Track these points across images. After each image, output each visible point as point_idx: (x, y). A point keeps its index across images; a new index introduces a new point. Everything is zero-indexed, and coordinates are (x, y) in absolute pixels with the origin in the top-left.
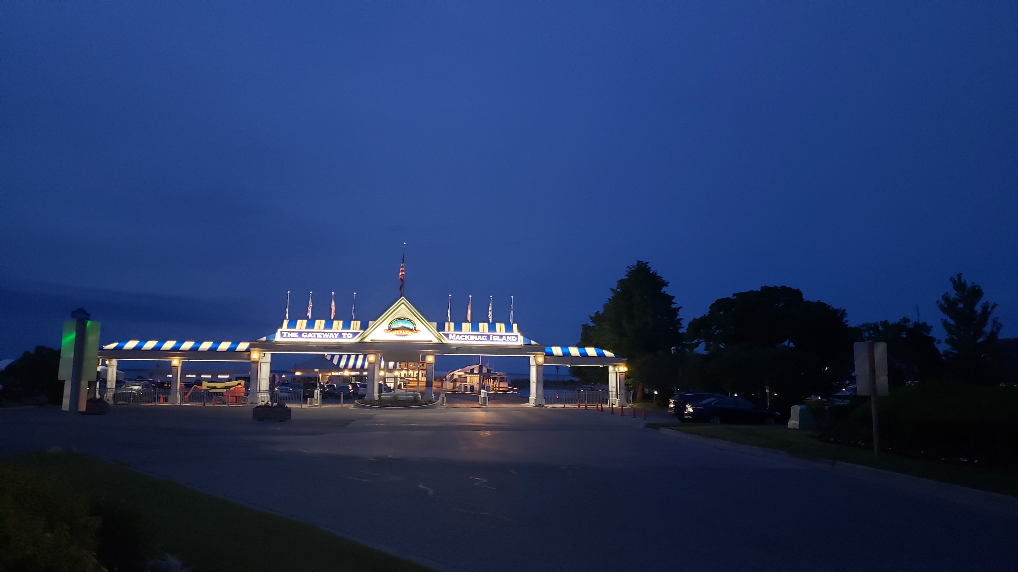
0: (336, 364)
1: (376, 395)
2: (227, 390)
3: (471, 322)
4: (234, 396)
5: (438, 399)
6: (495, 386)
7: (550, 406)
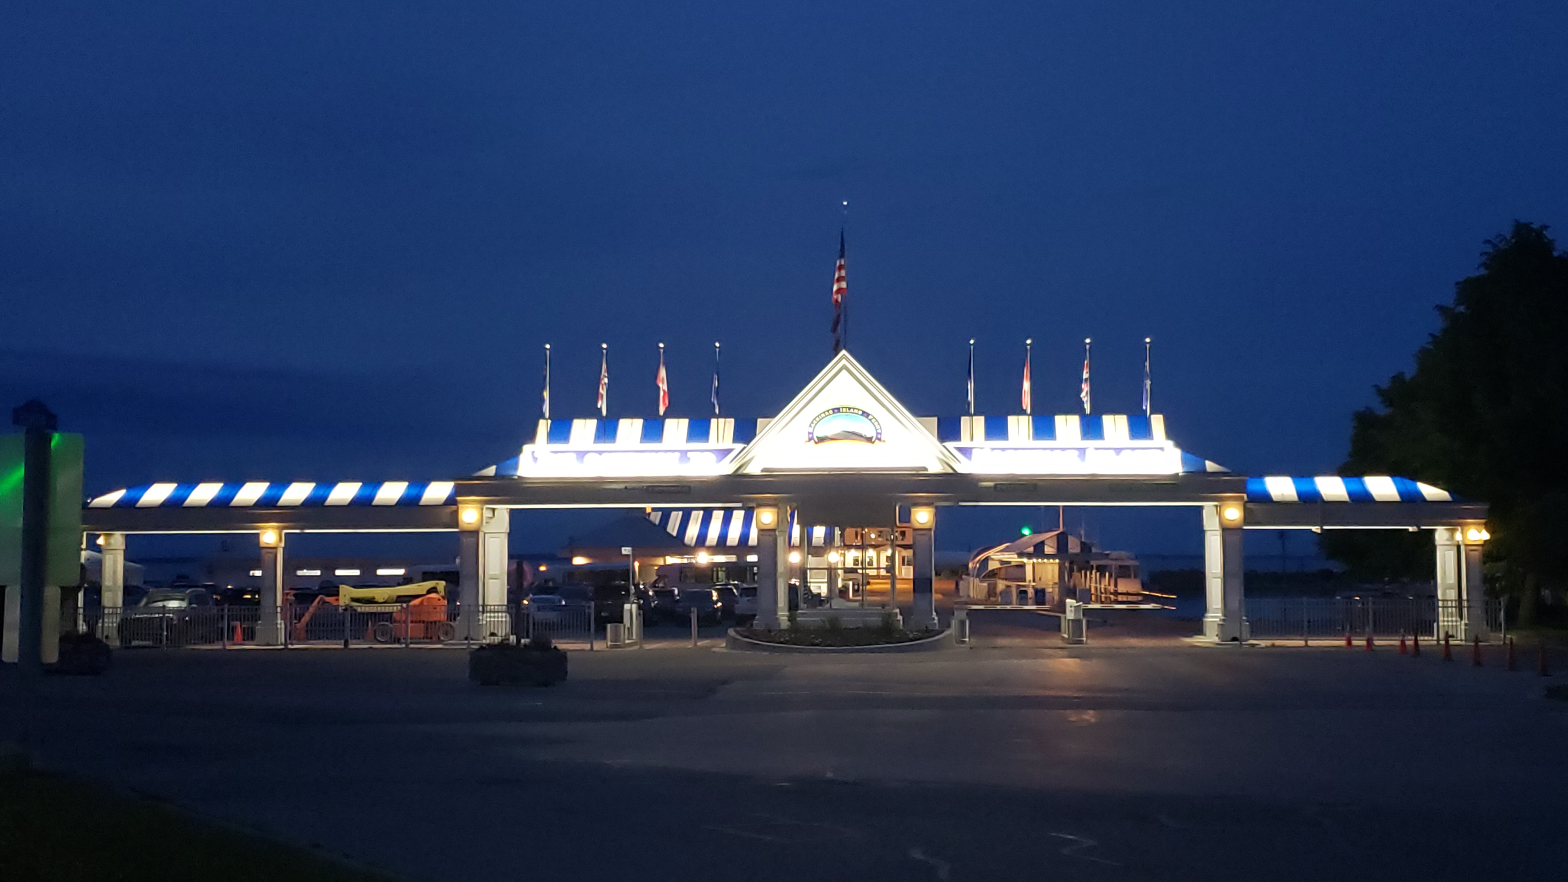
0: (675, 534)
1: (783, 615)
2: (401, 606)
3: (1031, 414)
4: (420, 622)
5: (949, 626)
6: (1105, 589)
7: (1263, 643)
